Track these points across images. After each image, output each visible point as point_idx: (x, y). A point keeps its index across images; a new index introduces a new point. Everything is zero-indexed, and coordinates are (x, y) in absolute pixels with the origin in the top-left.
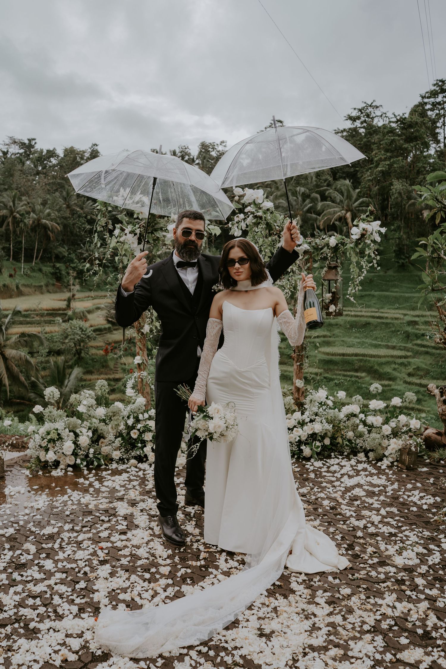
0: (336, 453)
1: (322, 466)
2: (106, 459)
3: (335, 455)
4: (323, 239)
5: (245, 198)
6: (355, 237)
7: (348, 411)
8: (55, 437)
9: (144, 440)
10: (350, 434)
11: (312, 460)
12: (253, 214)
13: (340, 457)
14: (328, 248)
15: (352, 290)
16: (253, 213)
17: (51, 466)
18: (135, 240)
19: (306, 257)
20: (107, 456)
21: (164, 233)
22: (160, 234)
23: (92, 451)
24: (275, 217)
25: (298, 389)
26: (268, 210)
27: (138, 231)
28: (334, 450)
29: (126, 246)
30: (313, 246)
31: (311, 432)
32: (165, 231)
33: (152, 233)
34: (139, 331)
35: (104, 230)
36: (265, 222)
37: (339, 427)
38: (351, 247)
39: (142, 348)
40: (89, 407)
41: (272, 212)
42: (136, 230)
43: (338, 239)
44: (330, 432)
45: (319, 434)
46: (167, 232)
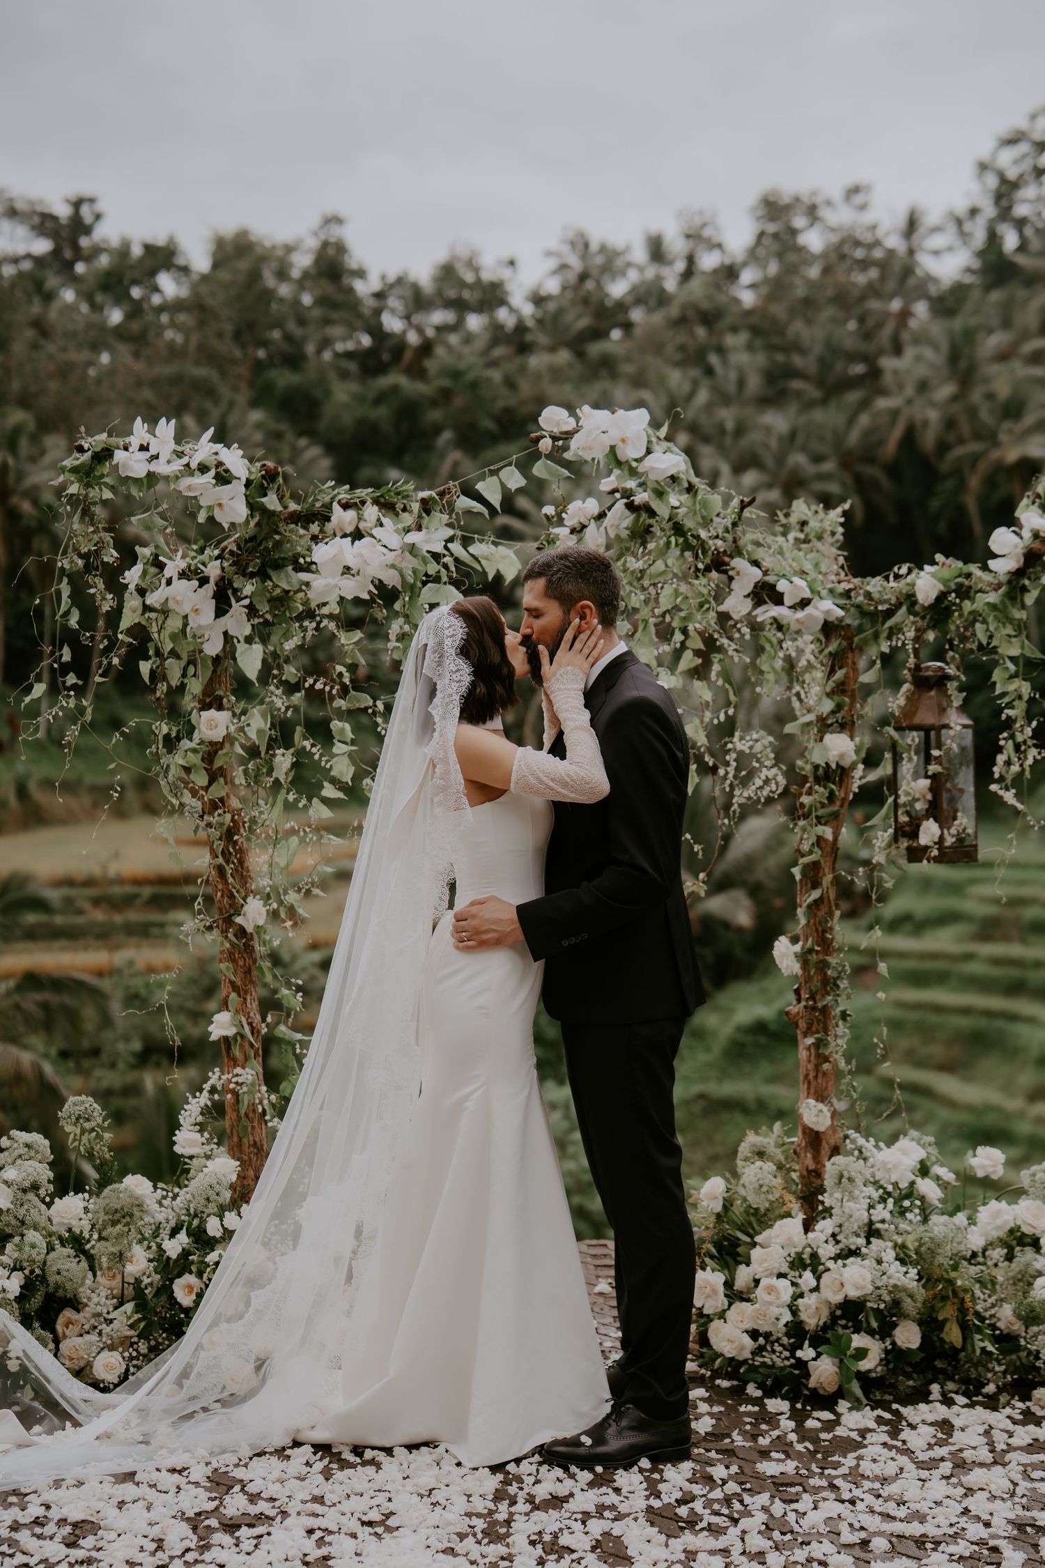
0: (951, 1386)
1: (872, 1425)
3: (944, 1394)
4: (897, 577)
5: (574, 443)
6: (1002, 567)
7: (999, 1222)
10: (1006, 1316)
11: (842, 1406)
12: (628, 498)
13: (960, 1400)
14: (911, 611)
15: (1008, 763)
16: (627, 494)
18: (205, 600)
19: (832, 647)
21: (304, 576)
22: (287, 580)
24: (705, 504)
25: (814, 1139)
26: (674, 479)
27: (214, 570)
28: (943, 1371)
29: (174, 624)
30: (858, 607)
31: (838, 1298)
32: (309, 567)
33: (263, 575)
34: (229, 921)
35: (88, 568)
36: (667, 526)
37: (950, 1282)
38: (988, 604)
39: (239, 983)
40: (24, 1191)
41: (690, 489)
42: (204, 564)
43: (946, 573)
44: (911, 1296)
45: (869, 1304)
46: (317, 572)
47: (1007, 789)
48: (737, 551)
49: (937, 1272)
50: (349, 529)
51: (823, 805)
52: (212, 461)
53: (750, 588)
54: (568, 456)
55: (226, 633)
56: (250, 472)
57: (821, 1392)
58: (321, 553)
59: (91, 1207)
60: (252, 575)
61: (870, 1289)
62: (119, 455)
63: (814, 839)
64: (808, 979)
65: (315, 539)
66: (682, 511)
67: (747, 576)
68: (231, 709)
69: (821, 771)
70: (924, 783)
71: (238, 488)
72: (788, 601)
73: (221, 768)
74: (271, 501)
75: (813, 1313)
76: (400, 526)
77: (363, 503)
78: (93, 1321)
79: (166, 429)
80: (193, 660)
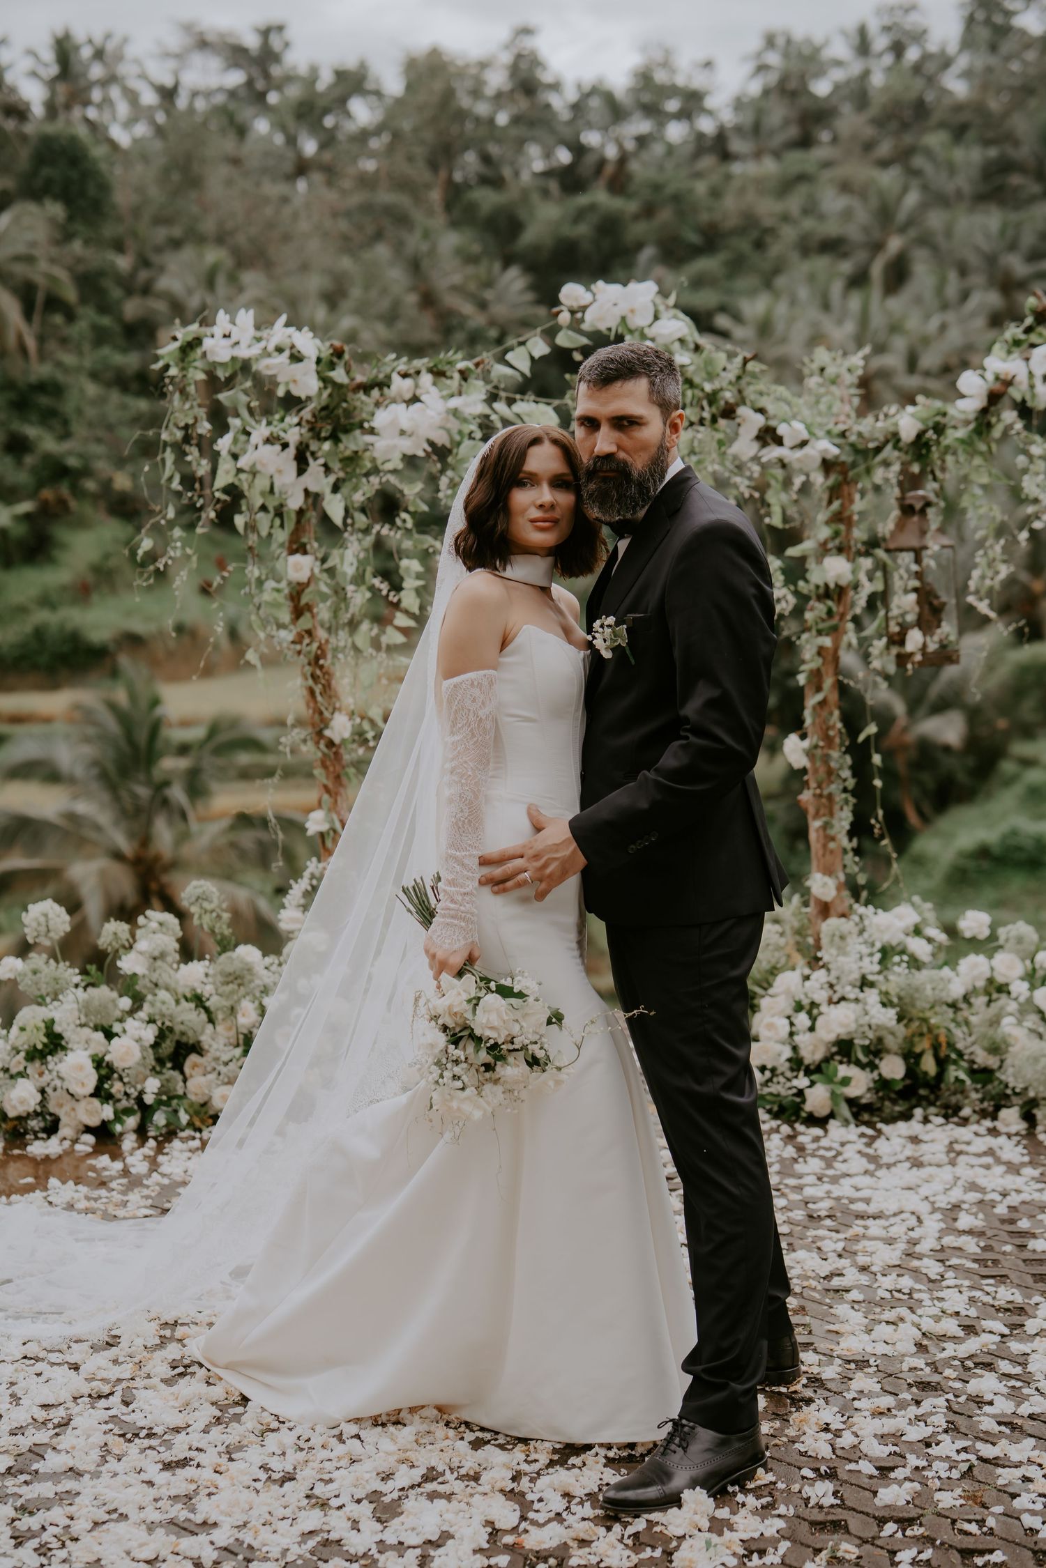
1: (854, 1138)
2: (197, 1113)
3: (922, 1115)
4: (886, 416)
5: (589, 316)
6: (969, 405)
8: (40, 1040)
11: (833, 1125)
13: (937, 1120)
14: (896, 447)
15: (983, 577)
17: (35, 1133)
18: (287, 461)
19: (831, 481)
20: (204, 1105)
21: (369, 438)
22: (355, 442)
23: (152, 1086)
24: (709, 362)
25: (822, 907)
26: (680, 341)
27: (294, 436)
29: (261, 483)
30: (852, 445)
31: (832, 1037)
32: (372, 431)
33: (335, 438)
34: (320, 734)
35: (187, 439)
37: (925, 1020)
38: (957, 439)
39: (330, 785)
40: (155, 959)
41: (697, 348)
42: (285, 431)
43: (925, 414)
44: (893, 1034)
45: (856, 1041)
46: (377, 434)
47: (981, 599)
48: (742, 401)
49: (914, 1013)
50: (408, 396)
51: (823, 620)
52: (287, 343)
53: (755, 432)
54: (585, 327)
55: (306, 491)
56: (320, 351)
57: (816, 1115)
58: (381, 419)
59: (211, 972)
60: (326, 439)
61: (853, 1027)
62: (208, 343)
63: (815, 650)
64: (816, 771)
65: (377, 404)
66: (691, 368)
67: (751, 421)
68: (314, 554)
69: (821, 591)
70: (913, 597)
71: (310, 366)
72: (786, 441)
73: (307, 604)
74: (339, 375)
75: (812, 1050)
76: (445, 393)
77: (418, 373)
78: (213, 1064)
79: (246, 318)
80: (279, 513)
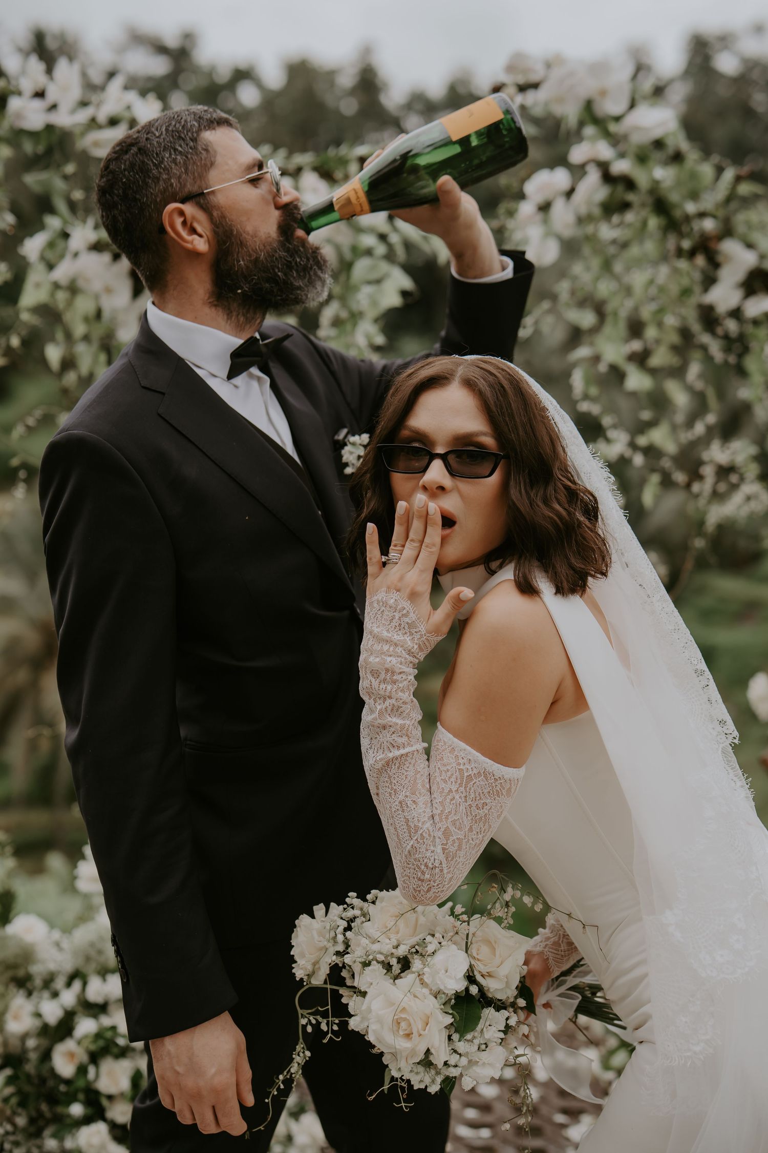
9: (97, 1093)
12: (603, 169)
16: (603, 164)
24: (694, 176)
26: (659, 144)
29: (84, 305)
36: (649, 200)
41: (677, 158)
48: (727, 231)
53: (741, 276)
62: (13, 103)
66: (666, 185)
67: (740, 261)
77: (302, 170)
79: (70, 72)
80: (108, 346)
